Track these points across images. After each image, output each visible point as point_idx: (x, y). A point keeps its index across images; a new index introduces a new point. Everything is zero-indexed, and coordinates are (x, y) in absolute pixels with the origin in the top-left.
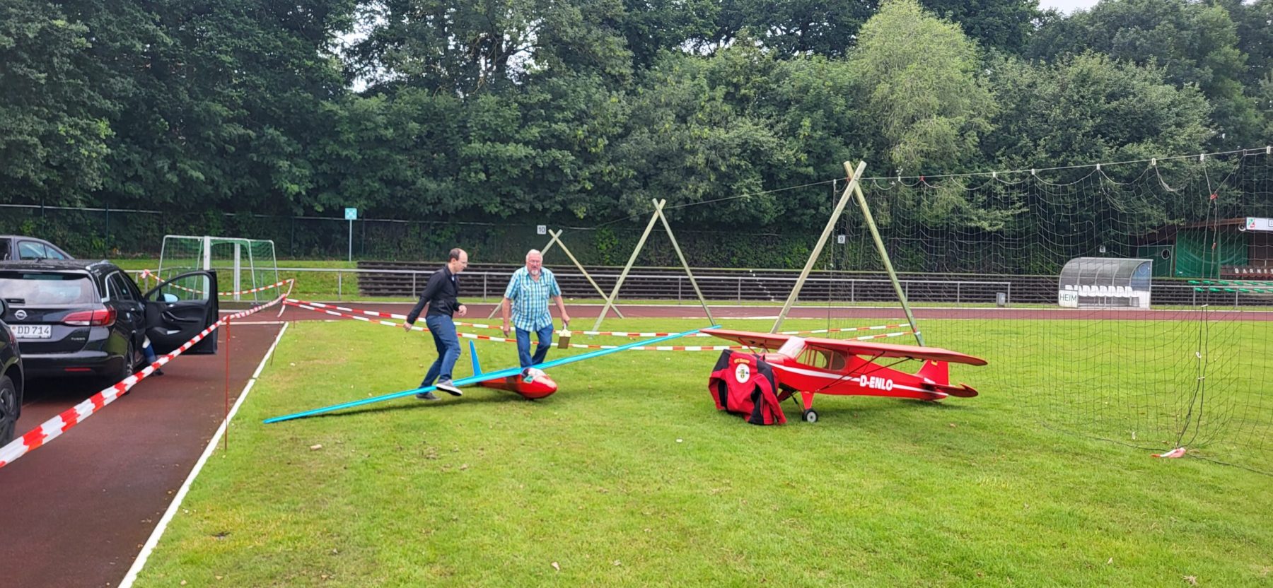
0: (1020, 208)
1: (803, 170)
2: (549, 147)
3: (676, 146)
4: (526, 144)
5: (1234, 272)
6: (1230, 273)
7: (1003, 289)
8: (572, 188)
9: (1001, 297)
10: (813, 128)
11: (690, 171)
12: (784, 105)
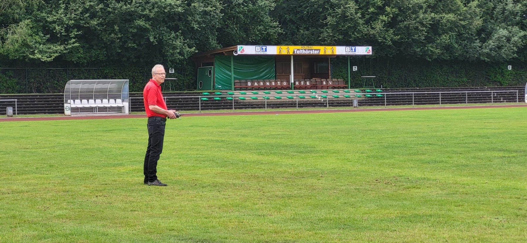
0: (73, 43)
5: (247, 85)
6: (243, 86)
7: (12, 104)
9: (10, 110)
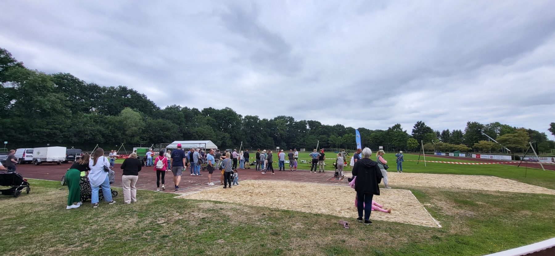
1: (110, 134)
2: (53, 129)
3: (83, 130)
4: (49, 129)
8: (58, 137)
10: (112, 128)
11: (86, 134)
12: (106, 123)
